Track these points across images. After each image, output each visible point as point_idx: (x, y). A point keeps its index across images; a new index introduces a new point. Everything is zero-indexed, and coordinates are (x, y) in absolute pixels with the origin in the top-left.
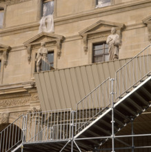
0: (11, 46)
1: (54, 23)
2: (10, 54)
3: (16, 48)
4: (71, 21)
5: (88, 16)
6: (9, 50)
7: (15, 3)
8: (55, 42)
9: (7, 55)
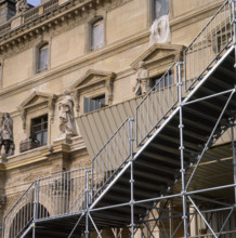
0: (116, 72)
1: (171, 27)
2: (115, 83)
3: (122, 73)
4: (194, 20)
6: (114, 78)
7: (117, 7)
8: (173, 56)
9: (112, 86)
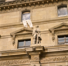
4: (42, 23)
5: (54, 21)
